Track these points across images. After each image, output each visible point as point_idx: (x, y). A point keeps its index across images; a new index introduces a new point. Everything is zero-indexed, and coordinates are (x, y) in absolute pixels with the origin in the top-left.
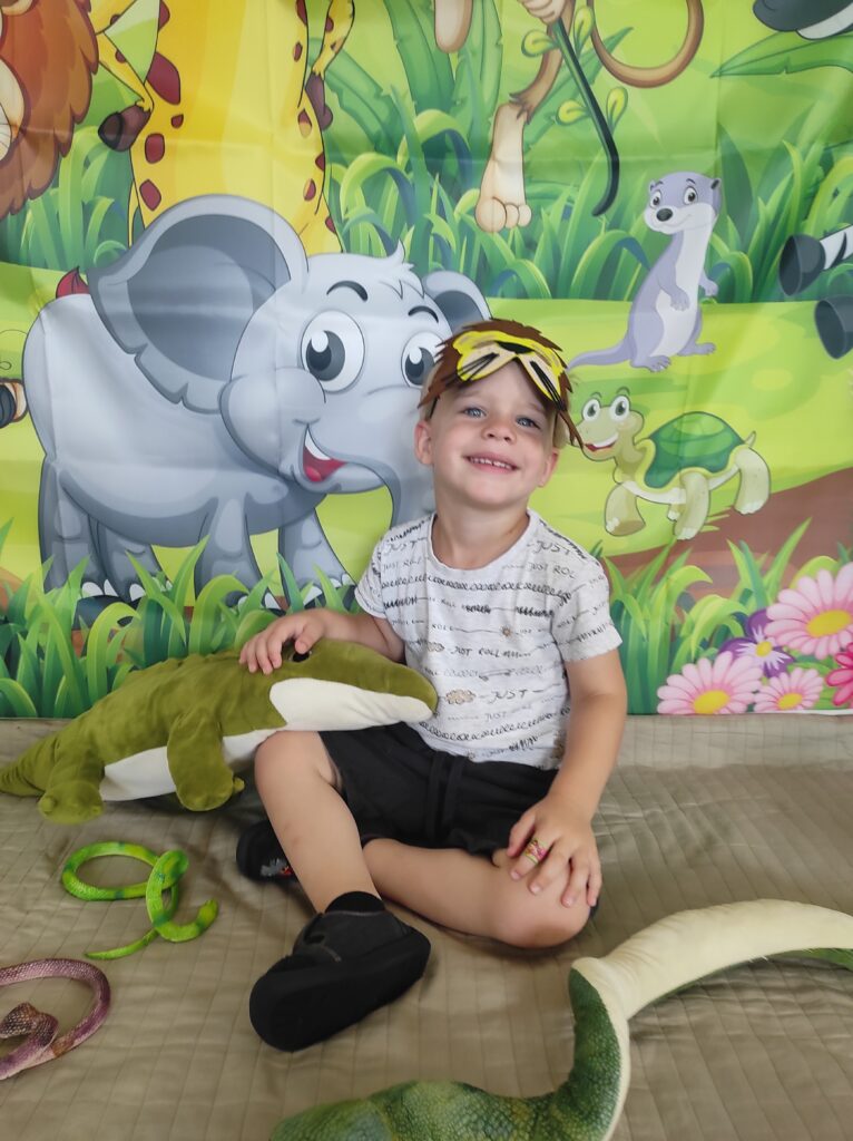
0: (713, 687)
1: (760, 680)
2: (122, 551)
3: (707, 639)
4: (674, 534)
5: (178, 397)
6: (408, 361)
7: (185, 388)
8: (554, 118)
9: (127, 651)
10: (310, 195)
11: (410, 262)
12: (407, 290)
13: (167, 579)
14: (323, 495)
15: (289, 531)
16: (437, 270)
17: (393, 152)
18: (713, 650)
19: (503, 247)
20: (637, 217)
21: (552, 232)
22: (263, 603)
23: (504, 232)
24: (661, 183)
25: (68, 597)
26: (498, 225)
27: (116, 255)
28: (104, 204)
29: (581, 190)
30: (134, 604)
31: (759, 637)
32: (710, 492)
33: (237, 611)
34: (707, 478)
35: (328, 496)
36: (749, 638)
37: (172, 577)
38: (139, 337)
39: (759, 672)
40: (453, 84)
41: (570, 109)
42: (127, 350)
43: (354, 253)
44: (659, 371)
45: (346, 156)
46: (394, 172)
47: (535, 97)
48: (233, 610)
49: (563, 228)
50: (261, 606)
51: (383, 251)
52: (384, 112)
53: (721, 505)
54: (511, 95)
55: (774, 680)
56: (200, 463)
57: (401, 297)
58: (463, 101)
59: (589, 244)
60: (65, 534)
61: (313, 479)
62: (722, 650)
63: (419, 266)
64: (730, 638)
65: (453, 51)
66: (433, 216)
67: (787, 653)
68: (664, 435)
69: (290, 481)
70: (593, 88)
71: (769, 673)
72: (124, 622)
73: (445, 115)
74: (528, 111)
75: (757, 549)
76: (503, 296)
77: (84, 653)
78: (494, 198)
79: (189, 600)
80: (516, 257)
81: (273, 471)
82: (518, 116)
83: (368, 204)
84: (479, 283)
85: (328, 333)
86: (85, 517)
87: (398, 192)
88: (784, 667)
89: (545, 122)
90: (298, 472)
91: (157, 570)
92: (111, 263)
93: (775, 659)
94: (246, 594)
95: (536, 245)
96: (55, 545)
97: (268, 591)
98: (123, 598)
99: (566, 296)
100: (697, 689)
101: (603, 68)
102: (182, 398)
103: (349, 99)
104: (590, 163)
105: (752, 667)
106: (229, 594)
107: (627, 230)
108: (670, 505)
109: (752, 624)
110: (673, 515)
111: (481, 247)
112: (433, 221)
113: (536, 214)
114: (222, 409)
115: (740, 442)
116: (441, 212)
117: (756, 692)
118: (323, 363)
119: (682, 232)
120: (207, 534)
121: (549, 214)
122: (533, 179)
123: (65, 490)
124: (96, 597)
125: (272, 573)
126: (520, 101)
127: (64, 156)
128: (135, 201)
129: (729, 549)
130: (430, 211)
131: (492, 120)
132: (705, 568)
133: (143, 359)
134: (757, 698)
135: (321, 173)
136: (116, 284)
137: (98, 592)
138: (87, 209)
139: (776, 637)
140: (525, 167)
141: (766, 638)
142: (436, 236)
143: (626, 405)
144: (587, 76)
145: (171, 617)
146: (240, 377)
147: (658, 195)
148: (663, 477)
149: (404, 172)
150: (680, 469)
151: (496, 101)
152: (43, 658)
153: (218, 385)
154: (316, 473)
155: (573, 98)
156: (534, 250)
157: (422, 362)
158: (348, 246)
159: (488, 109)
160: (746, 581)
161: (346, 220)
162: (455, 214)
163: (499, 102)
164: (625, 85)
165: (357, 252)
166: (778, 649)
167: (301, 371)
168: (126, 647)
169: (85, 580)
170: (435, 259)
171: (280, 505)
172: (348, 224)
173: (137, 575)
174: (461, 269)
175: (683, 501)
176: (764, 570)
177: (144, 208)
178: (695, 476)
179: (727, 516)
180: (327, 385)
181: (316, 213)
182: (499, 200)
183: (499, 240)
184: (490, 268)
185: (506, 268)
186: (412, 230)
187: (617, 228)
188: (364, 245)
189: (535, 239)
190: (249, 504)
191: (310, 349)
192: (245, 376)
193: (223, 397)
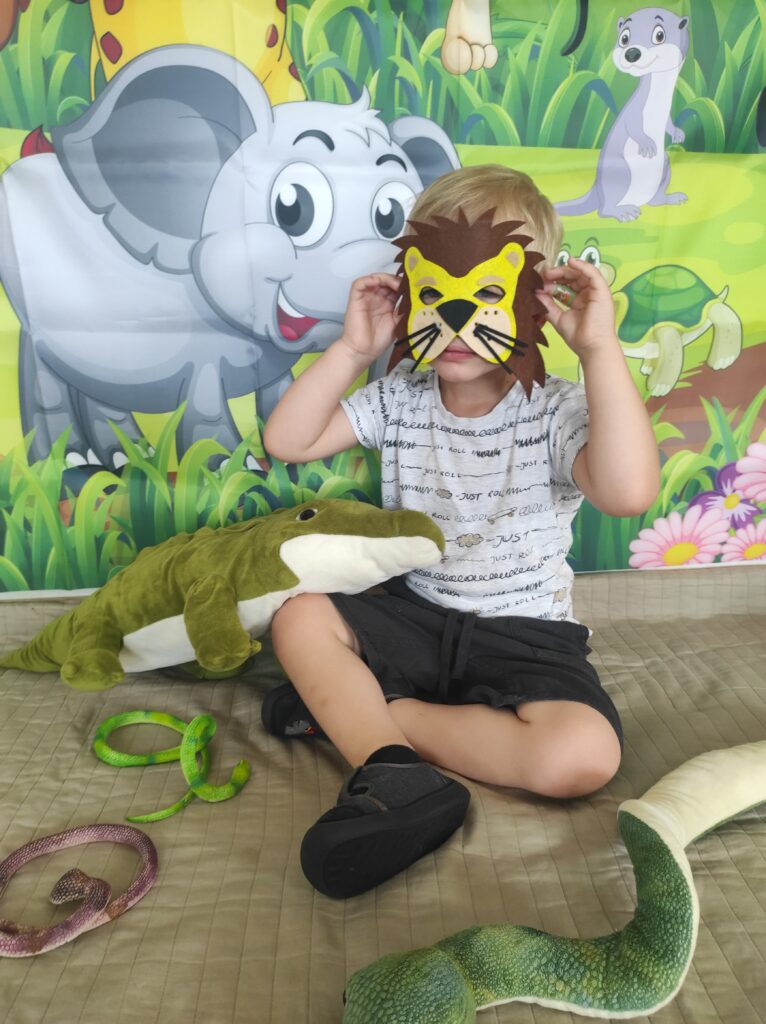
0: (683, 539)
1: (727, 531)
2: (103, 419)
3: (678, 493)
4: (647, 390)
5: (148, 258)
6: (378, 213)
7: (155, 247)
9: (115, 519)
10: (272, 41)
11: (376, 109)
12: (375, 139)
13: (149, 445)
14: (298, 355)
15: (267, 394)
16: (404, 115)
18: (683, 504)
19: (470, 90)
20: (606, 56)
21: (519, 72)
22: (245, 464)
23: (470, 74)
24: (630, 19)
25: (52, 469)
26: (464, 68)
27: (79, 111)
28: (64, 59)
29: (549, 28)
30: (118, 472)
31: (727, 490)
32: (684, 347)
33: (220, 474)
34: (681, 333)
36: (718, 491)
37: (154, 442)
38: (105, 195)
39: (727, 524)
42: (95, 210)
43: (319, 101)
44: (629, 221)
46: (356, 11)
48: (215, 474)
49: (531, 70)
50: (244, 468)
51: (348, 97)
53: (694, 362)
55: (741, 532)
56: (173, 327)
57: (368, 145)
59: (558, 86)
60: (47, 404)
61: (289, 339)
62: (692, 504)
63: (385, 112)
64: (700, 492)
66: (397, 58)
67: (754, 505)
68: (638, 287)
69: (265, 342)
71: (736, 524)
72: (109, 490)
75: (727, 406)
76: (472, 143)
77: (72, 523)
79: (172, 466)
80: (484, 101)
81: (248, 333)
83: (331, 49)
84: (446, 129)
85: (297, 187)
86: (65, 387)
87: (361, 35)
88: (751, 519)
90: (274, 333)
91: (138, 437)
92: (75, 119)
93: (742, 511)
94: (228, 457)
95: (504, 87)
96: (37, 417)
97: (249, 453)
98: (107, 466)
99: (535, 144)
100: (667, 542)
102: (152, 258)
105: (720, 519)
106: (211, 457)
107: (596, 71)
108: (643, 359)
109: (722, 477)
110: (646, 370)
111: (448, 91)
112: (398, 63)
113: (503, 55)
114: (194, 269)
115: (713, 296)
116: (406, 54)
117: (724, 543)
118: (293, 217)
119: (650, 74)
120: (184, 399)
121: (516, 55)
122: (500, 16)
123: (43, 359)
124: (81, 467)
125: (252, 435)
127: (24, 11)
128: (96, 54)
129: (700, 405)
130: (393, 53)
132: (678, 425)
133: (111, 218)
134: (725, 548)
135: (282, 15)
136: (81, 139)
137: (83, 462)
138: (48, 65)
139: (744, 490)
140: (491, 3)
141: (734, 491)
142: (403, 81)
143: (595, 256)
145: (156, 483)
146: (209, 235)
147: (627, 32)
148: (637, 330)
149: (368, 13)
150: (654, 323)
152: (30, 531)
153: (188, 243)
154: (292, 333)
156: (502, 95)
157: (391, 213)
158: (312, 94)
160: (717, 435)
161: (310, 66)
162: (421, 56)
165: (321, 99)
166: (745, 501)
167: (271, 226)
168: (112, 514)
169: (69, 450)
170: (401, 104)
171: (255, 367)
172: (312, 70)
173: (119, 443)
174: (428, 115)
175: (656, 355)
176: (734, 425)
177: (106, 62)
178: (667, 330)
179: (700, 371)
180: (299, 240)
181: (279, 60)
182: (464, 40)
183: (464, 82)
184: (457, 113)
185: (474, 112)
186: (377, 72)
187: (586, 69)
188: (329, 94)
189: (502, 81)
190: (225, 367)
191: (279, 204)
192: (215, 233)
193: (193, 256)
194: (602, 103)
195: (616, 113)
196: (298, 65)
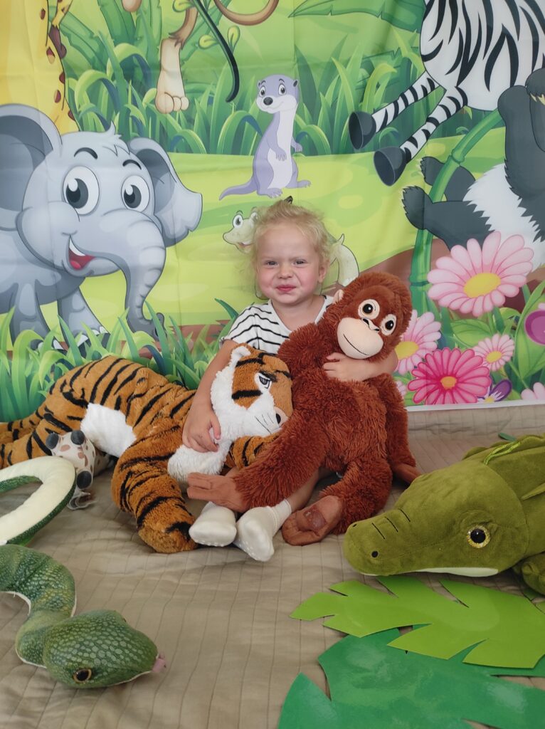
6: (125, 194)
8: (197, 45)
10: (58, 99)
11: (119, 134)
14: (83, 278)
16: (136, 137)
17: (104, 69)
19: (174, 122)
21: (202, 111)
22: (53, 346)
23: (173, 113)
26: (170, 110)
29: (218, 86)
33: (38, 352)
35: (86, 278)
40: (134, 29)
41: (206, 40)
44: (276, 197)
45: (77, 73)
46: (104, 81)
47: (185, 34)
48: (35, 352)
49: (209, 111)
50: (52, 348)
51: (102, 128)
52: (96, 46)
54: (170, 34)
57: (117, 155)
58: (141, 38)
59: (226, 119)
61: (76, 268)
63: (125, 136)
65: (134, 11)
66: (130, 105)
69: (62, 271)
70: (217, 27)
73: (131, 46)
74: (181, 42)
76: (177, 152)
78: (166, 93)
79: (9, 347)
80: (183, 128)
81: (51, 265)
82: (175, 45)
83: (91, 102)
85: (78, 180)
87: (108, 93)
89: (192, 48)
90: (67, 265)
94: (42, 341)
95: (194, 121)
97: (54, 338)
99: (215, 153)
101: (223, 16)
103: (76, 41)
104: (220, 71)
106: (32, 342)
107: (248, 111)
111: (160, 123)
112: (130, 108)
113: (192, 103)
114: (18, 227)
115: (335, 241)
116: (135, 103)
118: (76, 197)
119: (279, 112)
120: (13, 305)
121: (199, 102)
122: (189, 81)
125: (56, 327)
126: (175, 36)
130: (127, 103)
131: (159, 47)
135: (63, 86)
140: (182, 74)
142: (134, 118)
144: (214, 20)
146: (27, 209)
147: (263, 89)
149: (111, 81)
151: (161, 37)
153: (15, 213)
154: (78, 265)
155: (207, 34)
156: (193, 125)
157: (133, 194)
158: (82, 127)
159: (157, 42)
161: (80, 112)
162: (143, 104)
163: (163, 38)
164: (237, 25)
165: (88, 130)
167: (62, 203)
170: (133, 131)
171: (56, 285)
172: (81, 114)
174: (150, 137)
180: (80, 211)
181: (62, 109)
182: (168, 94)
183: (170, 118)
184: (167, 134)
185: (177, 134)
186: (118, 114)
187: (241, 109)
188: (91, 126)
189: (193, 117)
190: (38, 286)
191: (68, 190)
192: (32, 207)
193: (18, 221)
194: (253, 129)
195: (261, 134)
196: (73, 112)
